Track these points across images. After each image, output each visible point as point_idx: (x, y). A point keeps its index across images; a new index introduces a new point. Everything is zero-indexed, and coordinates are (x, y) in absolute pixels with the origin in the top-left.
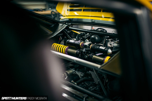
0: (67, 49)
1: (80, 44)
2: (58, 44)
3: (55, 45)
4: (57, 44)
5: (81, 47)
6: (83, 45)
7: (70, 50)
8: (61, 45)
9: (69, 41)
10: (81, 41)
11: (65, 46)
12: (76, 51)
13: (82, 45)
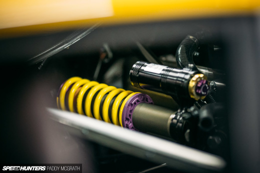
0: (130, 104)
1: (192, 84)
2: (91, 79)
3: (78, 85)
4: (88, 84)
5: (194, 96)
6: (205, 89)
7: (145, 111)
8: (106, 88)
9: (139, 70)
10: (194, 69)
11: (124, 93)
12: (173, 116)
13: (197, 88)
